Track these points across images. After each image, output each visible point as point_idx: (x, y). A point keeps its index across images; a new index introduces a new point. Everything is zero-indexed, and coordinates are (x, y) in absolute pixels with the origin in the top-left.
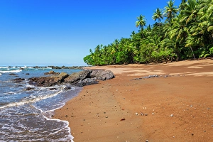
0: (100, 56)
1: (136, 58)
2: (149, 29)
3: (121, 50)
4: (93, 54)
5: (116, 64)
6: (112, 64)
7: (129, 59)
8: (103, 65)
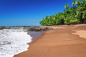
0: (48, 21)
1: (65, 22)
2: (71, 9)
3: (58, 18)
4: (44, 20)
5: (56, 25)
6: (54, 25)
7: (62, 22)
8: (50, 25)
